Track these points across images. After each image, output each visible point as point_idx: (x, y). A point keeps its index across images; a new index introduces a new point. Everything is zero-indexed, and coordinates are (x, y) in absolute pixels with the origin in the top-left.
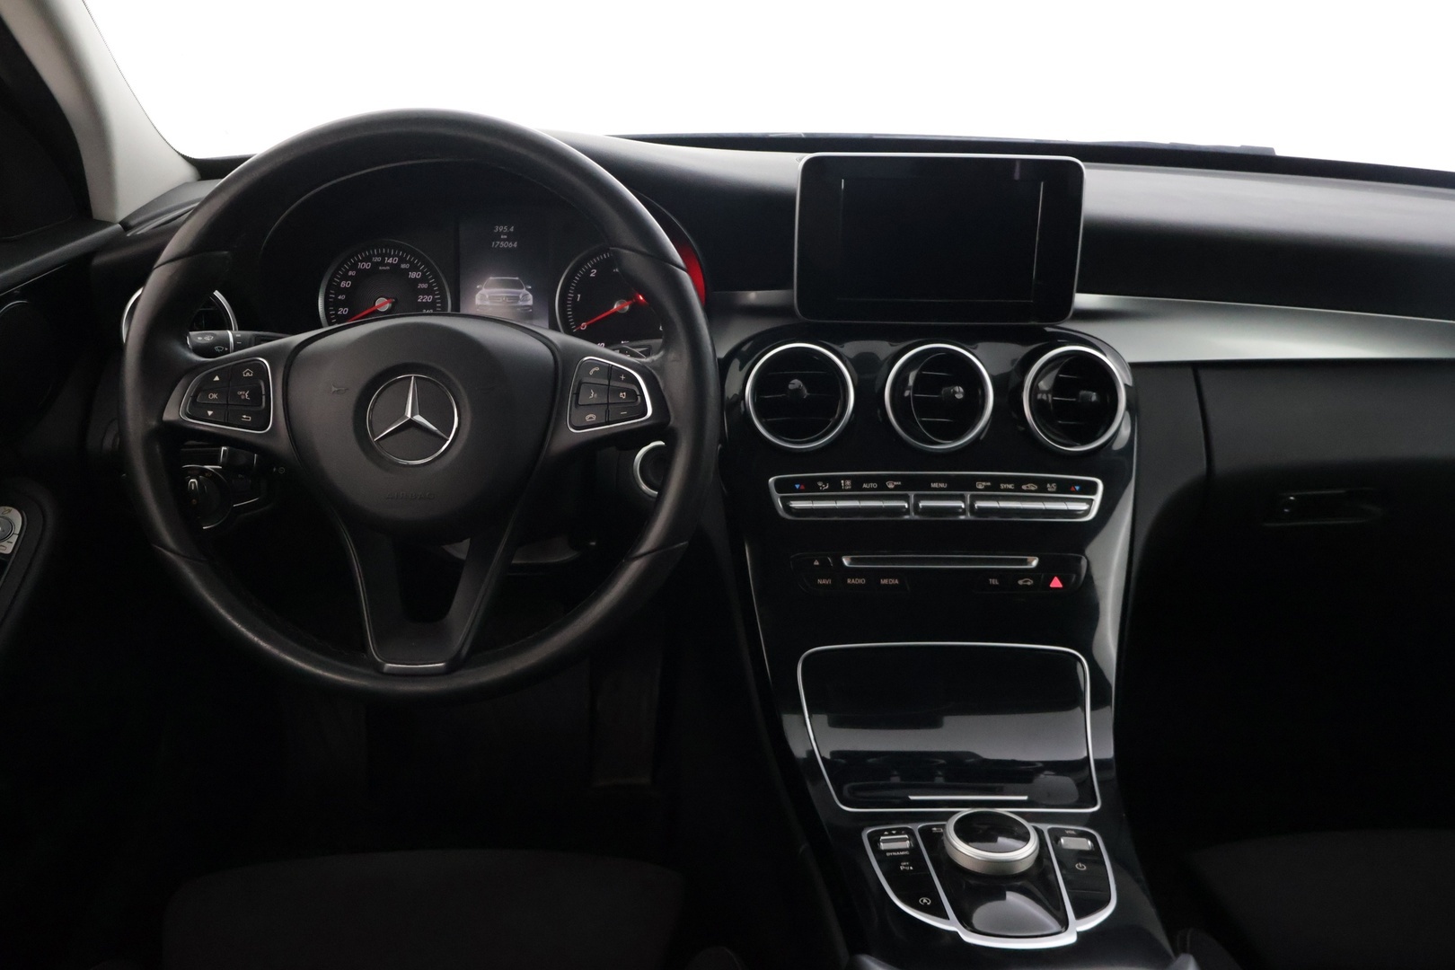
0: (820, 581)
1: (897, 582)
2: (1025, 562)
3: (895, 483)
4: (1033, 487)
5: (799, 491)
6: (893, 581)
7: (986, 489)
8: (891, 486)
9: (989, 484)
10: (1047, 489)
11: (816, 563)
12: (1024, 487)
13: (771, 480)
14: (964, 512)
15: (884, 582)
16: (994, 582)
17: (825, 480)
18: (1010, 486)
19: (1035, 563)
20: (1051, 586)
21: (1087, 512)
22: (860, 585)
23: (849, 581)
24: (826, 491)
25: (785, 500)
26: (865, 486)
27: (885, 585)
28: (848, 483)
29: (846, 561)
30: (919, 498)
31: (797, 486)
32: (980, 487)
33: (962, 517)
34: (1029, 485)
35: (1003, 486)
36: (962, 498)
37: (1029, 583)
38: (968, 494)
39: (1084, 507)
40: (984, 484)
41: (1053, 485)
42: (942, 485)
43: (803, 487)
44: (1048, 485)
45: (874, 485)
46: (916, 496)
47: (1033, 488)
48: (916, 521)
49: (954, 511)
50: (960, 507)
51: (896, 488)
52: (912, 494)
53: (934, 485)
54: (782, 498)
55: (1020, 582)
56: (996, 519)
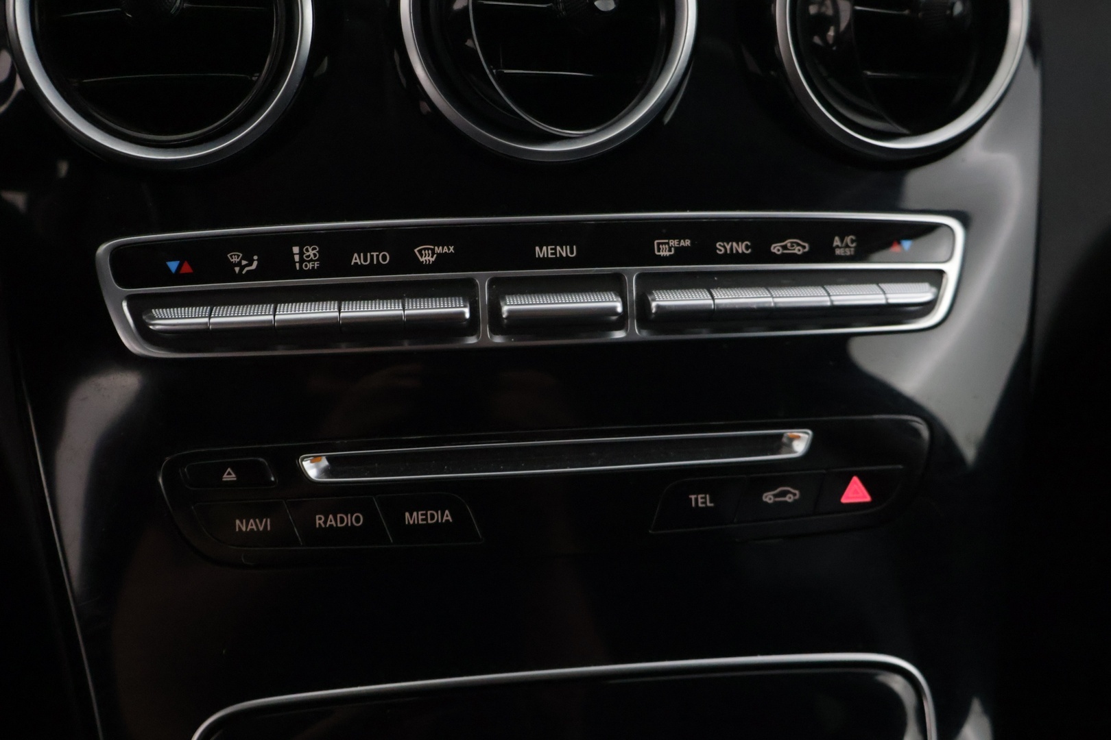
0: (240, 525)
1: (448, 516)
2: (777, 444)
3: (439, 250)
4: (798, 247)
5: (178, 278)
6: (438, 516)
7: (681, 256)
8: (427, 259)
9: (687, 243)
10: (833, 249)
11: (229, 476)
12: (776, 248)
13: (103, 249)
14: (621, 323)
15: (414, 518)
16: (701, 500)
17: (246, 245)
18: (741, 248)
19: (801, 443)
20: (844, 500)
21: (927, 308)
22: (350, 530)
23: (319, 521)
24: (251, 276)
25: (140, 307)
26: (356, 259)
27: (416, 527)
28: (311, 252)
29: (312, 469)
30: (503, 288)
31: (173, 266)
32: (665, 253)
33: (619, 335)
34: (788, 242)
35: (721, 247)
36: (615, 285)
37: (789, 499)
38: (632, 275)
39: (918, 294)
40: (674, 243)
41: (848, 239)
42: (564, 251)
43: (187, 269)
44: (837, 241)
45: (382, 257)
46: (493, 282)
47: (797, 251)
48: (498, 350)
49: (600, 321)
50: (612, 311)
51: (442, 263)
52: (483, 280)
53: (543, 252)
54: (131, 299)
55: (768, 497)
56: (705, 335)
